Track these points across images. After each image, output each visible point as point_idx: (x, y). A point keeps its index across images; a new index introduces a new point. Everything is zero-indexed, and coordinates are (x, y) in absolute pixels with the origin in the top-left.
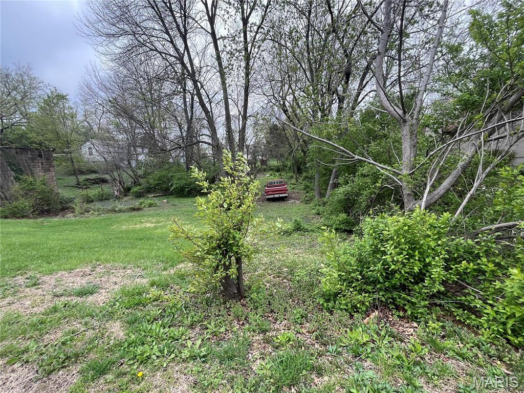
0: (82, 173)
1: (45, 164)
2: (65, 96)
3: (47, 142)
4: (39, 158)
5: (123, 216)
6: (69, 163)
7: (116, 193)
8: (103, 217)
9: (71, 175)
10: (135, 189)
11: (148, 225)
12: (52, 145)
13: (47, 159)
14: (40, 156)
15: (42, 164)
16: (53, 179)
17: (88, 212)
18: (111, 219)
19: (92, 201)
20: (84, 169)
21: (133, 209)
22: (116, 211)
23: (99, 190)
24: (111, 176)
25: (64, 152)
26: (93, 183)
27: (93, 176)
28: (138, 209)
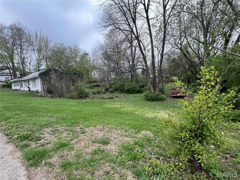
0: (92, 83)
1: (81, 79)
2: (88, 53)
3: (81, 71)
4: (79, 77)
5: (107, 101)
6: (88, 79)
7: (103, 91)
8: (99, 100)
9: (88, 83)
10: (110, 89)
11: (117, 106)
12: (83, 72)
13: (82, 77)
14: (80, 76)
15: (80, 79)
16: (83, 85)
17: (94, 98)
18: (102, 102)
19: (95, 94)
20: (92, 81)
21: (110, 98)
22: (104, 99)
23: (97, 89)
24: (102, 84)
25: (86, 75)
26: (95, 87)
27: (95, 84)
28: (112, 98)
